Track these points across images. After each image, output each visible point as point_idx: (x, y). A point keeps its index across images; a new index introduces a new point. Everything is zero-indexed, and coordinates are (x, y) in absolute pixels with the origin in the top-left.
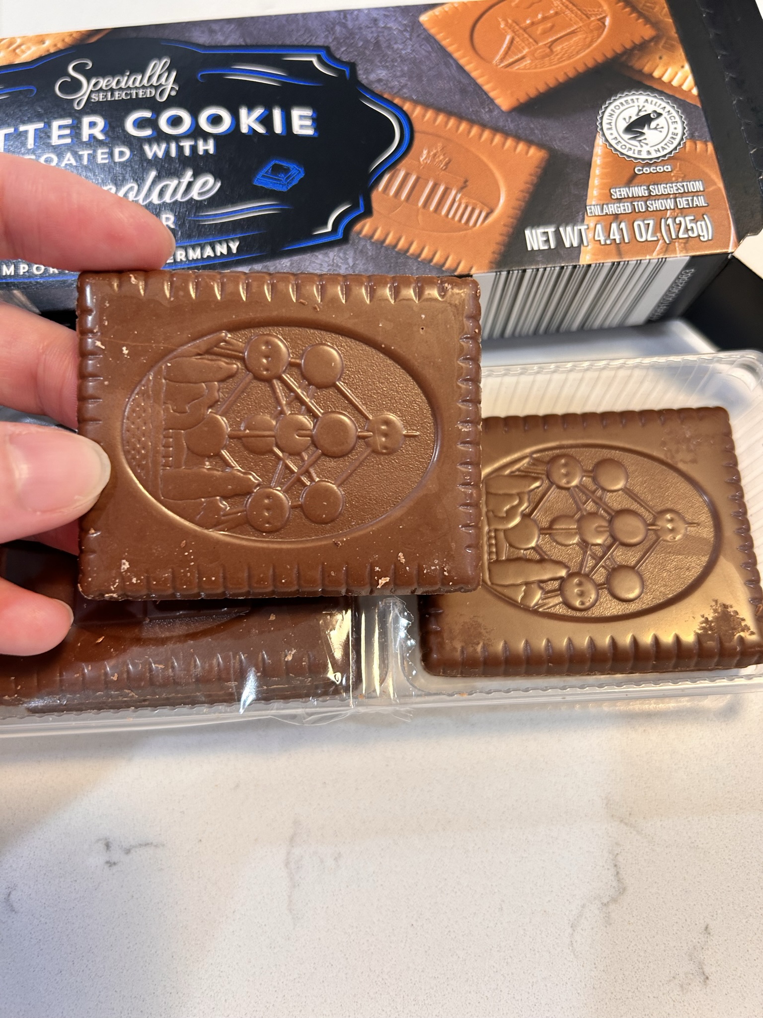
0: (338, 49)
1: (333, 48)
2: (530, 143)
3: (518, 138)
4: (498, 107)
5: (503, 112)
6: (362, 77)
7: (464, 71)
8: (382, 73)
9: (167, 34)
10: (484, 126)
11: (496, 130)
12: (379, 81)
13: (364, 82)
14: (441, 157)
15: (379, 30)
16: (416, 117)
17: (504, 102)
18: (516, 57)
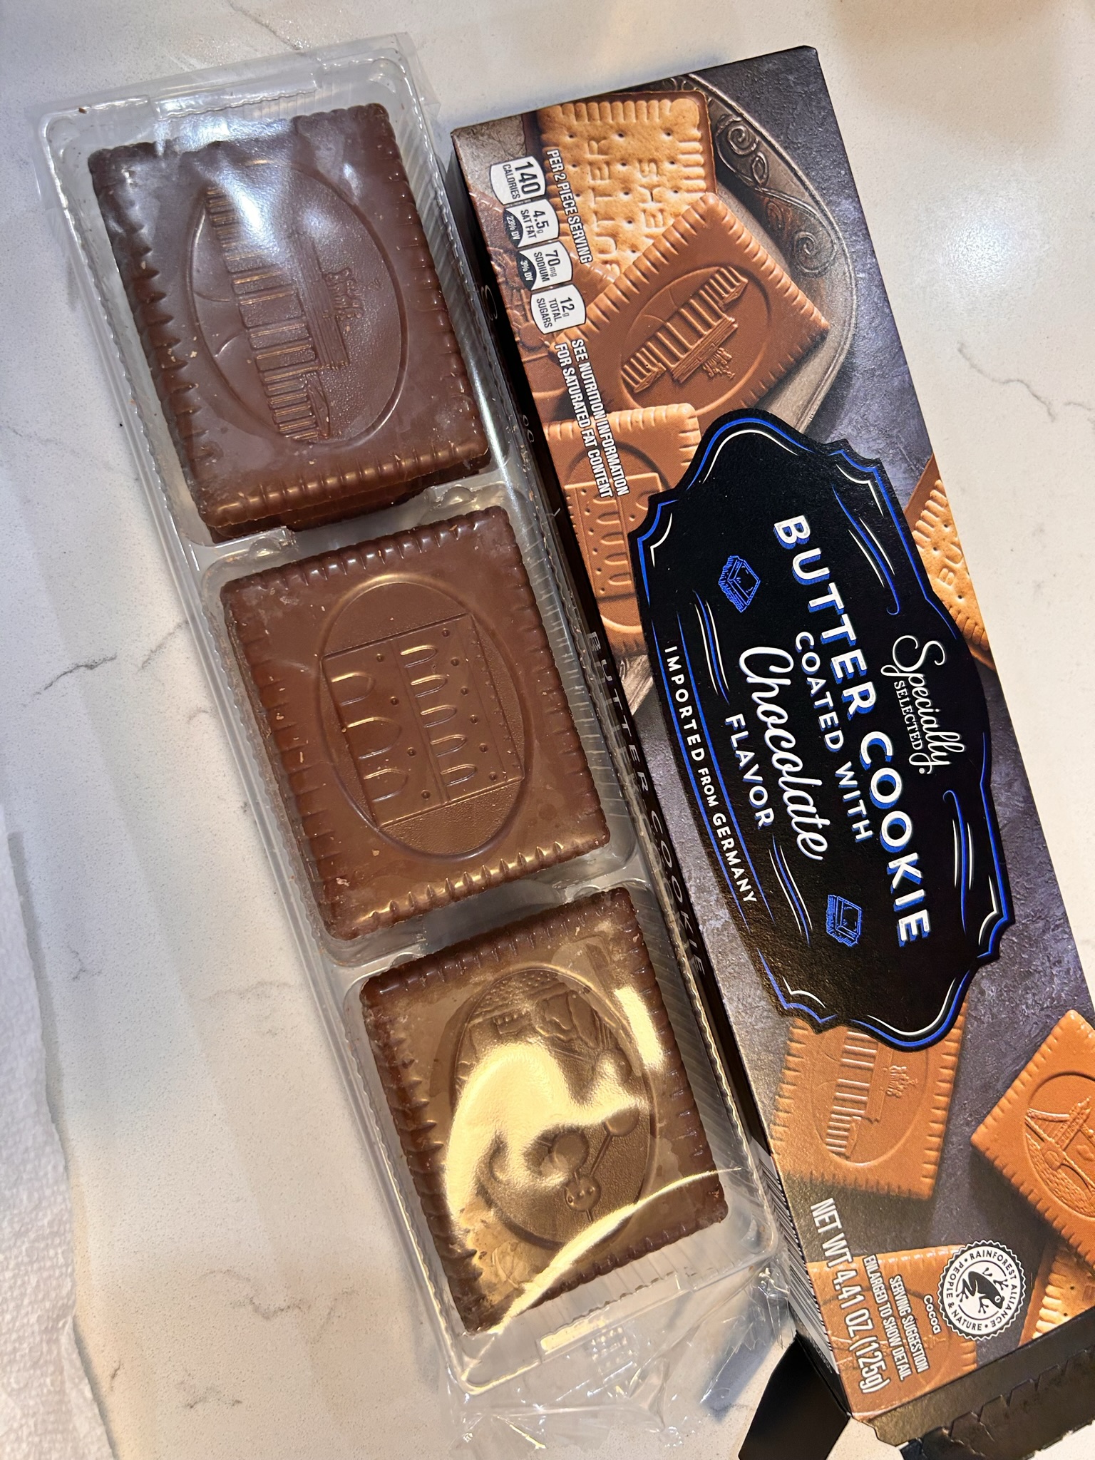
0: (1014, 935)
1: (1013, 927)
2: (937, 1177)
3: (940, 1163)
4: (974, 1131)
5: (970, 1137)
6: (983, 972)
7: (1013, 1081)
8: (991, 993)
9: (997, 735)
10: (947, 1122)
11: (945, 1136)
12: (982, 992)
13: (977, 976)
14: (901, 1087)
15: (1048, 971)
16: (945, 1045)
17: (981, 1136)
18: (1041, 1132)
